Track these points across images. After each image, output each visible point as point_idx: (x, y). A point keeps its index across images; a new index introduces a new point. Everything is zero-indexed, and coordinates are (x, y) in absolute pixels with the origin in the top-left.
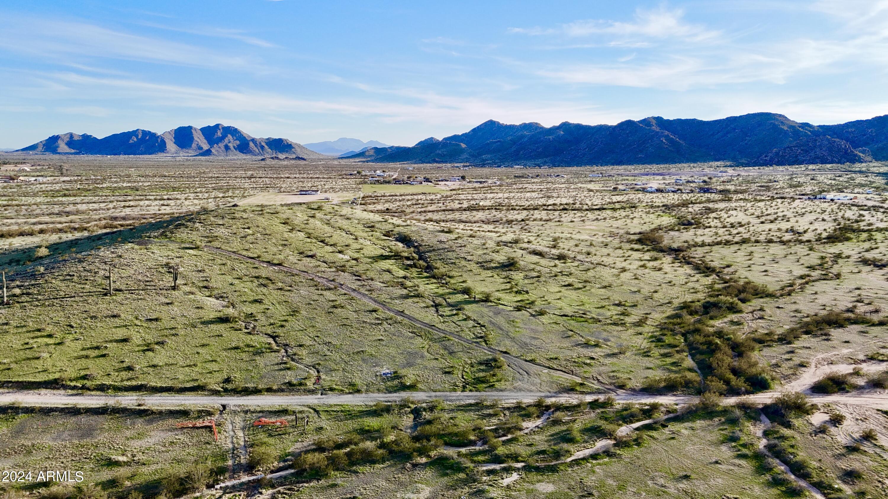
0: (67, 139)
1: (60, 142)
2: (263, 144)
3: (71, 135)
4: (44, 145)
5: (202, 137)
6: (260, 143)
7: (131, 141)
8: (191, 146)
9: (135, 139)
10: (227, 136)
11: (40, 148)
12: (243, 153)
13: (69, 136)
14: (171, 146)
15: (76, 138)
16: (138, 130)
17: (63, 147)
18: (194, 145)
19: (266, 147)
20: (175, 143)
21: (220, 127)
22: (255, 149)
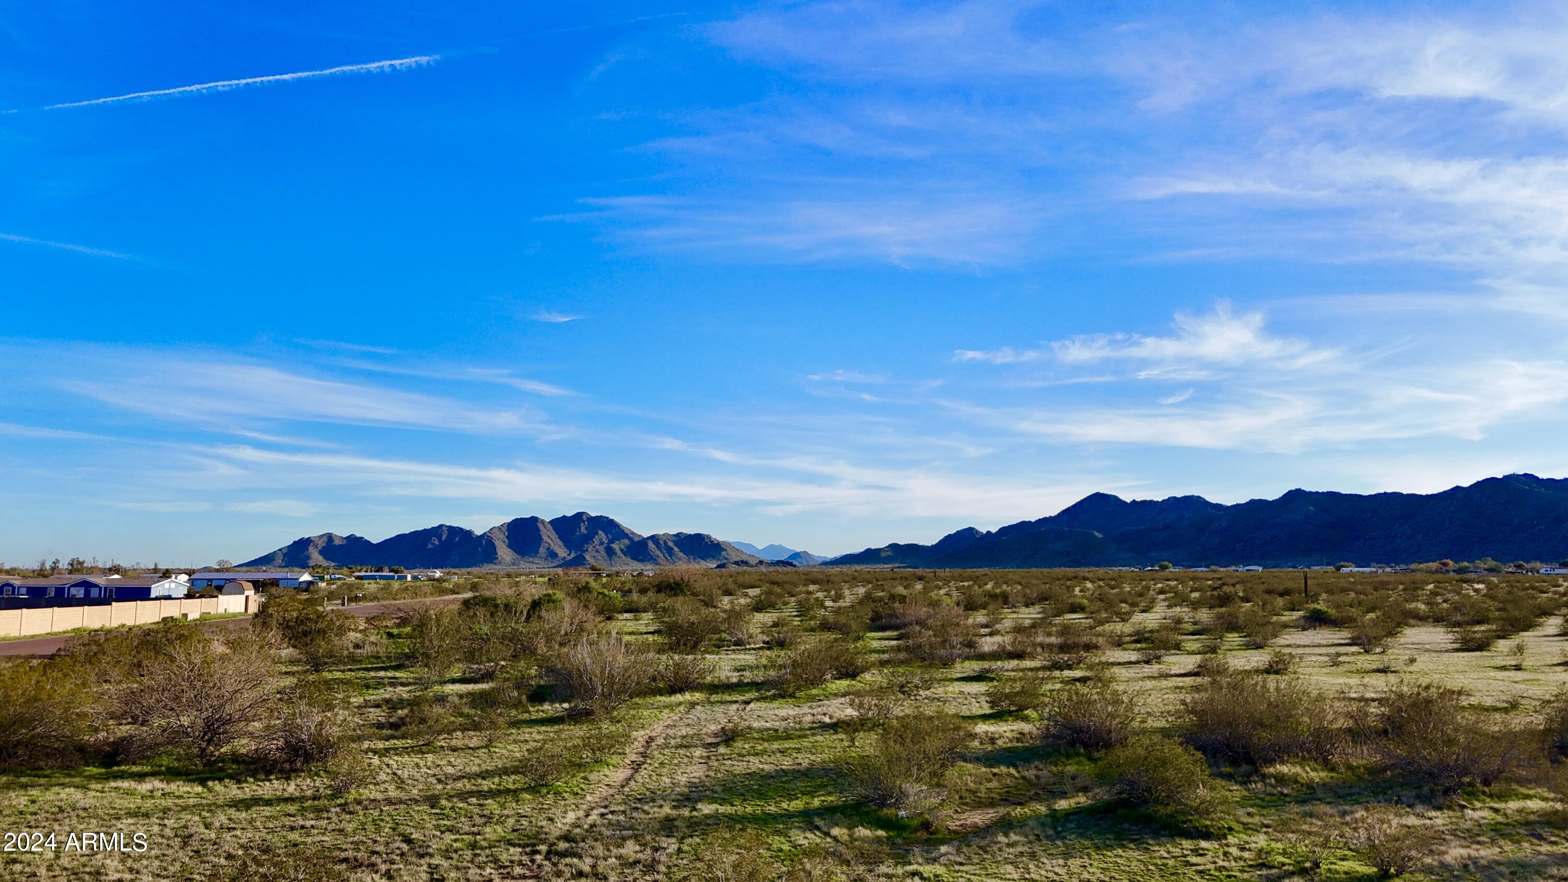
0: (322, 543)
1: (311, 549)
2: (670, 544)
3: (330, 537)
4: (285, 555)
5: (554, 536)
6: (665, 543)
7: (430, 546)
8: (537, 552)
9: (437, 542)
10: (597, 533)
11: (279, 561)
12: (639, 561)
13: (325, 539)
14: (504, 552)
15: (337, 542)
16: (441, 526)
17: (316, 557)
18: (542, 550)
19: (675, 548)
20: (509, 546)
21: (584, 518)
22: (658, 552)
